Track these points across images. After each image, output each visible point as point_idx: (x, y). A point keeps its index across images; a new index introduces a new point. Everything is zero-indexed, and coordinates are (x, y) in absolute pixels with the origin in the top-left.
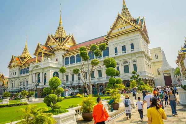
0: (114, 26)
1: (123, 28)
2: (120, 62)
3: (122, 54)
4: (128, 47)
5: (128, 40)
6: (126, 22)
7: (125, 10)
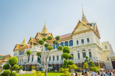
0: (77, 27)
1: (82, 29)
2: (80, 50)
3: (81, 45)
4: (85, 41)
5: (85, 36)
6: (84, 25)
7: (84, 18)
